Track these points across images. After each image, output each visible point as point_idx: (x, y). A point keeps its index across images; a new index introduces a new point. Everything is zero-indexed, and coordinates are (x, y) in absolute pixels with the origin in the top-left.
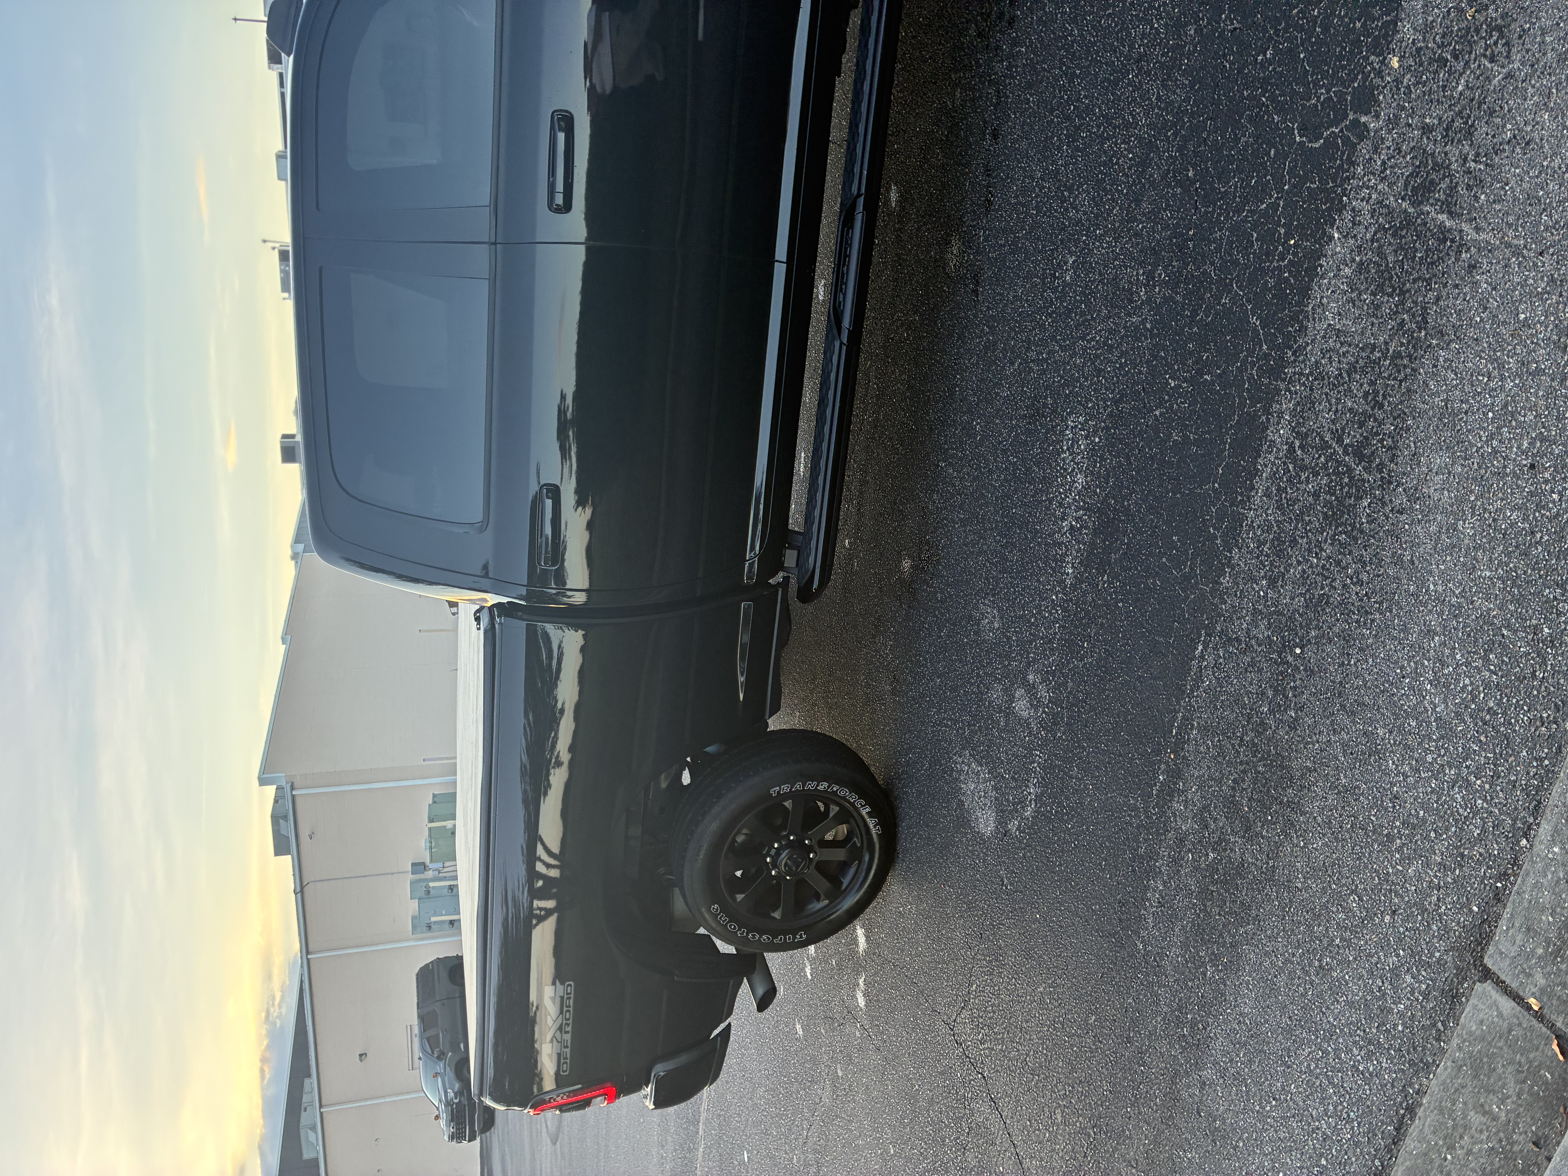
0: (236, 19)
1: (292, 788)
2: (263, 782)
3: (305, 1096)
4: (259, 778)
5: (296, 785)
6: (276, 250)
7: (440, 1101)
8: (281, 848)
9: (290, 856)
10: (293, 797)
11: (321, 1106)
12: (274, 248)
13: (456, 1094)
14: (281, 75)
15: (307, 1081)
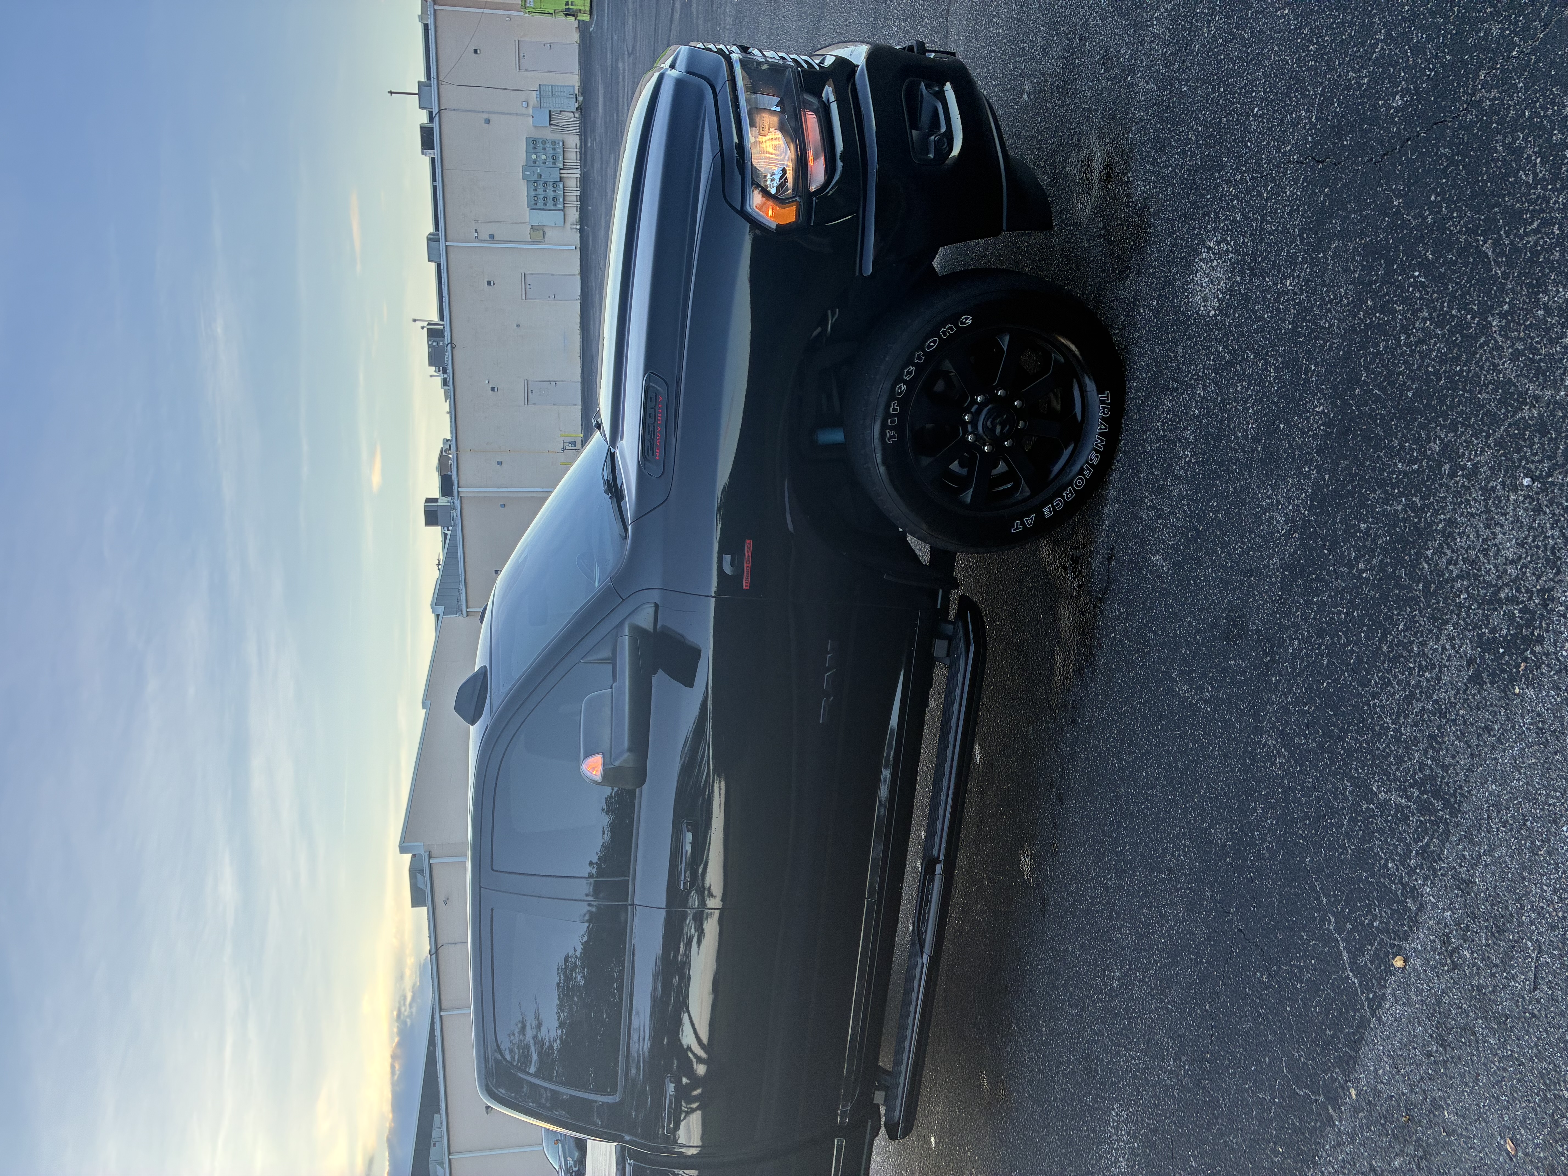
0: (391, 93)
1: (430, 857)
2: (403, 850)
3: (434, 1132)
4: (400, 847)
5: (433, 854)
6: (425, 329)
7: (560, 1167)
8: (417, 899)
9: (425, 908)
10: (430, 865)
11: (449, 1153)
12: (423, 328)
13: (575, 1162)
14: (433, 160)
15: (437, 1117)
